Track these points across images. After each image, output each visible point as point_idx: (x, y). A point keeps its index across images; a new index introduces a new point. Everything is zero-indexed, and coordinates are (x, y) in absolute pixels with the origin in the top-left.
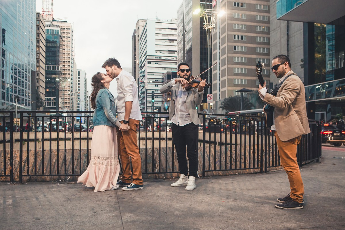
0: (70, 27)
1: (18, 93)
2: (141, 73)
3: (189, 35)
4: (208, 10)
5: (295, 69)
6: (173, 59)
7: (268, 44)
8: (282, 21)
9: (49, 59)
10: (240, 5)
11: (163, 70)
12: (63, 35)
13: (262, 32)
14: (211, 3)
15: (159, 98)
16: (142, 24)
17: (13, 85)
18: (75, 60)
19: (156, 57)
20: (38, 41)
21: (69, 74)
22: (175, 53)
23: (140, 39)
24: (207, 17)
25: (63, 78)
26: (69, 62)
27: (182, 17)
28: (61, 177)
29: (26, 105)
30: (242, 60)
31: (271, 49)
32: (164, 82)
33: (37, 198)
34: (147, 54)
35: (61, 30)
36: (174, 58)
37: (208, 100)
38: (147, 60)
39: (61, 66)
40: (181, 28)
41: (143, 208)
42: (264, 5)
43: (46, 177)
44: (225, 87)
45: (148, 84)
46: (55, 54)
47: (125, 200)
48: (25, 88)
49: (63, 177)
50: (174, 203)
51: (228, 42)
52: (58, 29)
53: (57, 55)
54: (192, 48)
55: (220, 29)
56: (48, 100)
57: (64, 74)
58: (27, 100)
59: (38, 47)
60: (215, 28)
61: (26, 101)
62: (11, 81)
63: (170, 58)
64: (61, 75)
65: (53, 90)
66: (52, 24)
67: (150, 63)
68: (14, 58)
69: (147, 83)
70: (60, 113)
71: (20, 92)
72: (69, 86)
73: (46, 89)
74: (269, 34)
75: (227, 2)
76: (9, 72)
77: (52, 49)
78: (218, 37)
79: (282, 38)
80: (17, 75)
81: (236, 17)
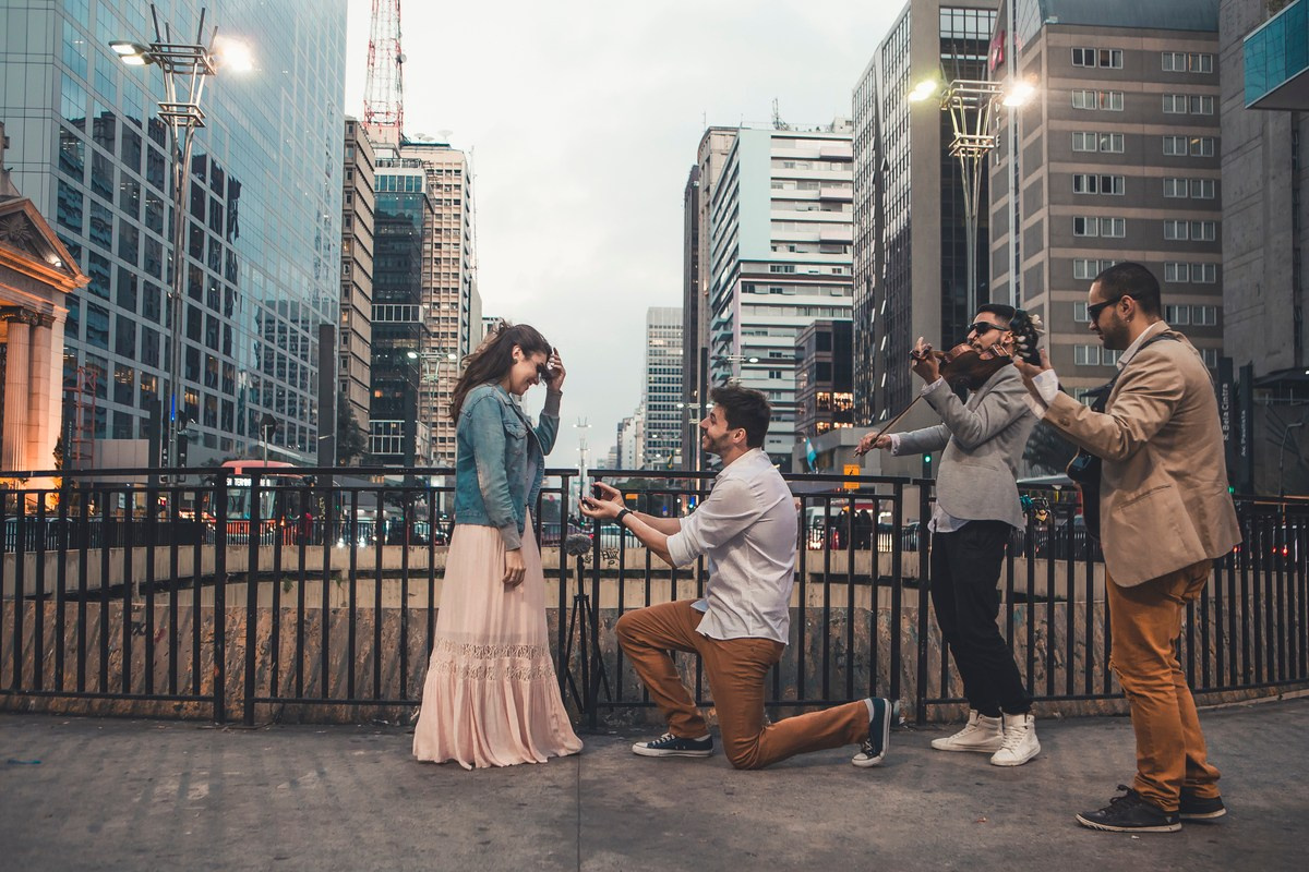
0: (460, 164)
1: (277, 406)
2: (717, 327)
3: (901, 181)
4: (966, 86)
6: (840, 271)
7: (1215, 205)
8: (1270, 112)
9: (385, 283)
10: (1097, 58)
11: (798, 315)
12: (437, 194)
13: (1190, 162)
14: (981, 58)
15: (785, 421)
16: (719, 143)
17: (258, 377)
18: (476, 285)
19: (775, 265)
20: (348, 218)
21: (455, 335)
22: (846, 252)
23: (714, 203)
24: (963, 108)
25: (434, 348)
26: (456, 290)
27: (871, 114)
29: (303, 449)
31: (1224, 224)
32: (804, 362)
34: (741, 256)
35: (428, 179)
36: (842, 268)
38: (740, 280)
39: (427, 307)
40: (867, 154)
42: (1195, 56)
43: (338, 707)
45: (743, 368)
46: (406, 264)
48: (302, 387)
49: (397, 710)
51: (1050, 203)
52: (420, 172)
53: (414, 265)
54: (909, 231)
55: (1020, 155)
57: (436, 335)
58: (308, 431)
59: (348, 238)
60: (1001, 150)
61: (303, 434)
62: (254, 362)
63: (827, 270)
64: (425, 339)
65: (397, 394)
66: (396, 157)
67: (752, 291)
68: (265, 282)
69: (737, 367)
70: (420, 477)
71: (284, 402)
73: (372, 391)
74: (1219, 167)
75: (1049, 49)
76: (249, 330)
77: (397, 247)
78: (1012, 183)
79: (1274, 178)
80: (273, 342)
81: (1084, 107)
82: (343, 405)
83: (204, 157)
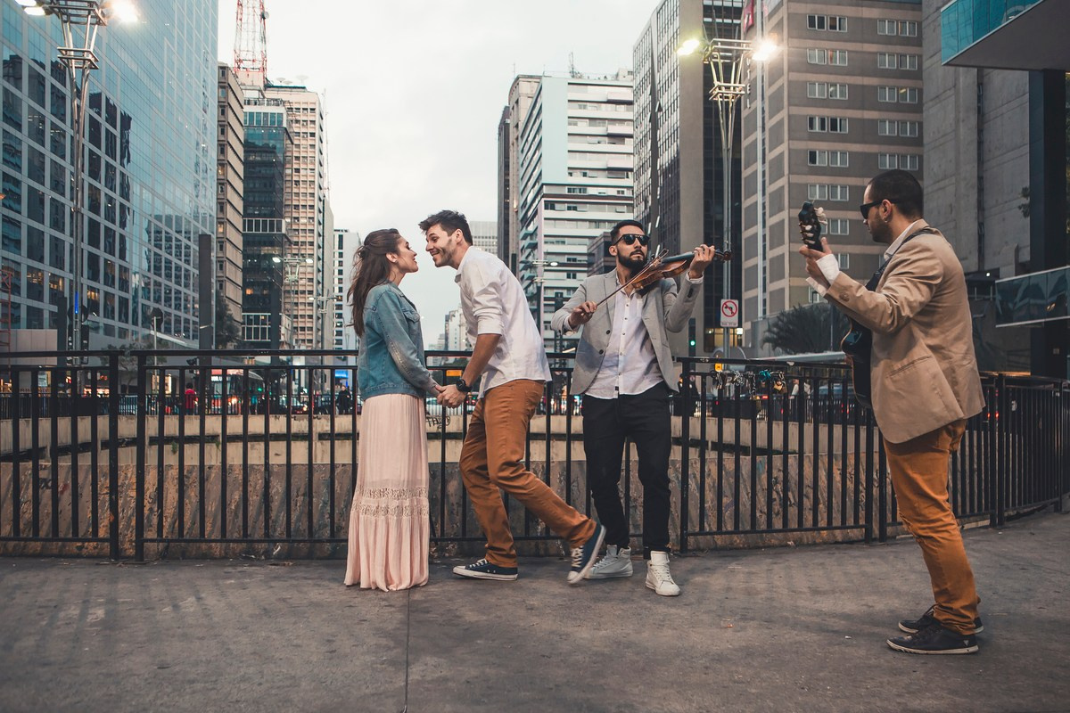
0: (315, 103)
1: (165, 301)
2: (524, 238)
3: (672, 120)
4: (722, 43)
5: (1004, 220)
6: (623, 192)
7: (918, 141)
8: (961, 69)
9: (254, 201)
10: (827, 23)
11: (590, 228)
12: (296, 128)
13: (898, 107)
14: (736, 21)
16: (526, 88)
17: (149, 278)
18: (329, 203)
19: (571, 187)
20: (222, 147)
21: (312, 244)
22: (628, 177)
23: (522, 136)
24: (720, 62)
25: (294, 254)
26: (312, 207)
27: (648, 65)
28: (256, 545)
29: (187, 337)
30: (835, 195)
31: (925, 156)
32: (595, 265)
33: (176, 607)
34: (544, 180)
35: (288, 115)
36: (625, 190)
37: (723, 319)
38: (543, 199)
39: (288, 220)
40: (645, 98)
41: (479, 642)
43: (213, 545)
44: (782, 277)
45: (546, 271)
46: (270, 186)
47: (429, 615)
48: (185, 286)
49: (262, 547)
50: (576, 629)
51: (790, 139)
52: (281, 110)
53: (277, 186)
54: (678, 160)
55: (766, 100)
56: (250, 322)
57: (296, 243)
58: (191, 322)
59: (222, 164)
60: (751, 96)
61: (187, 325)
62: (145, 265)
63: (613, 192)
64: (287, 247)
65: (265, 292)
66: (261, 97)
67: (553, 208)
68: (153, 199)
69: (540, 269)
70: (284, 358)
71: (171, 298)
72: (311, 280)
73: (244, 289)
74: (921, 112)
75: (789, 14)
76: (140, 239)
77: (263, 172)
78: (759, 123)
79: (963, 121)
80: (161, 249)
81: (817, 62)
82: (220, 301)
83: (100, 95)
